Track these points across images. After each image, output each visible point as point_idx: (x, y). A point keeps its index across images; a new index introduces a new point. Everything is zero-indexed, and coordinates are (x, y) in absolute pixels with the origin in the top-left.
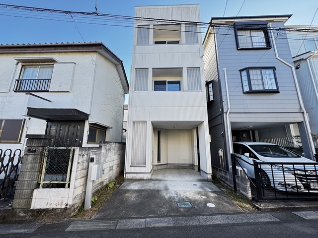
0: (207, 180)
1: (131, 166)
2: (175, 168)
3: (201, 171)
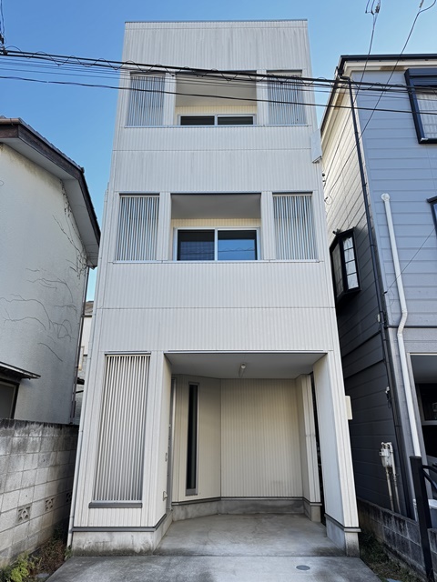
0: (343, 552)
1: (92, 506)
2: (244, 514)
3: (327, 522)
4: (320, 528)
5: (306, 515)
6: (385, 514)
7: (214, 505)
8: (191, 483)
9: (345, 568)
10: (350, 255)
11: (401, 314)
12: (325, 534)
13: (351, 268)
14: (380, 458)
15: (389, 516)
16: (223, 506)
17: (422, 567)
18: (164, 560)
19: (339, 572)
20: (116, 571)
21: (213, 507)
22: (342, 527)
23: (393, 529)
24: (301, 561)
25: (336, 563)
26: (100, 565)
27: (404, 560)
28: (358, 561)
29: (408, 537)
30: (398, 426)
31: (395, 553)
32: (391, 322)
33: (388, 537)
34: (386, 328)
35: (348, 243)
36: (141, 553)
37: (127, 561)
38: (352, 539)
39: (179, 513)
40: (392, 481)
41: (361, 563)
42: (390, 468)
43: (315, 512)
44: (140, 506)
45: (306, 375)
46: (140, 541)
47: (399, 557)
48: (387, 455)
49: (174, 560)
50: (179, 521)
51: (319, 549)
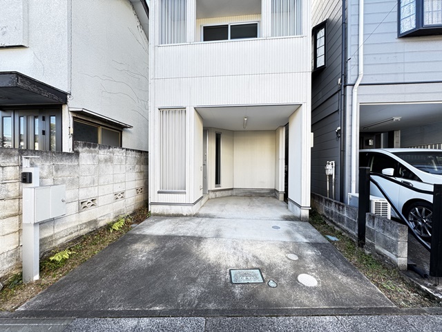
0: (299, 219)
1: (159, 192)
2: (245, 196)
3: (289, 202)
4: (284, 204)
5: (276, 197)
6: (326, 200)
7: (230, 192)
8: (218, 181)
9: (301, 228)
10: (321, 42)
11: (358, 75)
12: (287, 207)
13: (321, 51)
14: (325, 170)
15: (331, 202)
16: (234, 192)
17: (355, 233)
18: (198, 220)
19: (298, 231)
20: (170, 226)
21: (229, 193)
22: (300, 207)
23: (333, 208)
24: (275, 223)
25: (295, 225)
26: (163, 222)
27: (338, 226)
28: (307, 224)
29: (345, 215)
30: (343, 151)
31: (331, 221)
32: (349, 82)
33: (327, 212)
34: (345, 86)
35: (321, 33)
36: (186, 216)
37: (178, 220)
38: (305, 213)
39: (212, 195)
40: (331, 183)
41: (310, 226)
42: (331, 176)
43: (281, 197)
44: (185, 193)
45: (282, 127)
46: (185, 210)
47: (334, 223)
48: (330, 169)
49: (204, 220)
50: (212, 198)
51: (285, 216)
